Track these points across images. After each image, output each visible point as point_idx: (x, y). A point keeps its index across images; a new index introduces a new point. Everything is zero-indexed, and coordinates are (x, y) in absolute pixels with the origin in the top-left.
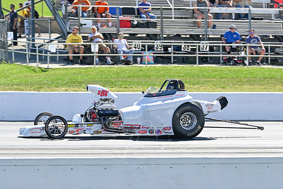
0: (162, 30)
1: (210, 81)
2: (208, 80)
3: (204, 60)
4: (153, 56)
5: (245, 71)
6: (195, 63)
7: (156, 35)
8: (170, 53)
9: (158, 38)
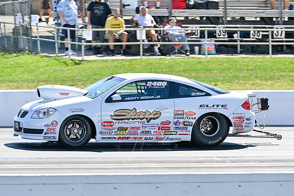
0: (225, 12)
1: (287, 75)
2: (284, 74)
3: (278, 50)
4: (215, 45)
6: (268, 53)
7: (218, 18)
8: (235, 41)
9: (221, 21)
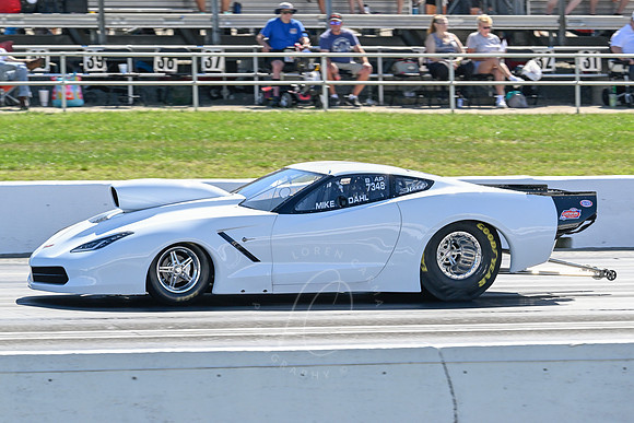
0: (102, 19)
2: (224, 145)
4: (82, 86)
5: (321, 121)
7: (87, 31)
9: (93, 38)
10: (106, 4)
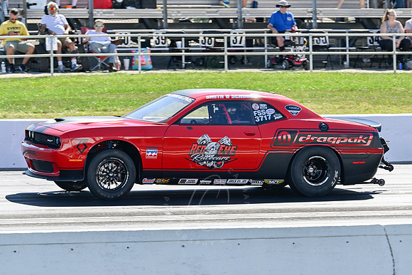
0: (165, 12)
4: (151, 56)
5: (308, 78)
7: (155, 20)
9: (159, 25)
10: (168, 2)
